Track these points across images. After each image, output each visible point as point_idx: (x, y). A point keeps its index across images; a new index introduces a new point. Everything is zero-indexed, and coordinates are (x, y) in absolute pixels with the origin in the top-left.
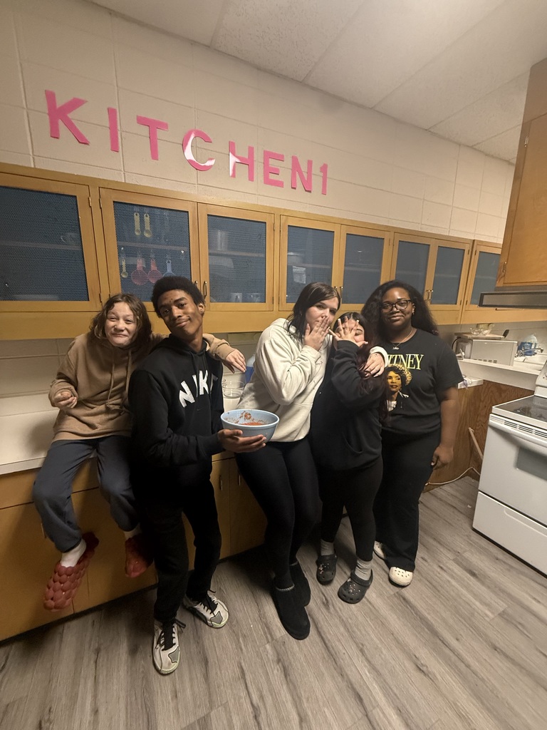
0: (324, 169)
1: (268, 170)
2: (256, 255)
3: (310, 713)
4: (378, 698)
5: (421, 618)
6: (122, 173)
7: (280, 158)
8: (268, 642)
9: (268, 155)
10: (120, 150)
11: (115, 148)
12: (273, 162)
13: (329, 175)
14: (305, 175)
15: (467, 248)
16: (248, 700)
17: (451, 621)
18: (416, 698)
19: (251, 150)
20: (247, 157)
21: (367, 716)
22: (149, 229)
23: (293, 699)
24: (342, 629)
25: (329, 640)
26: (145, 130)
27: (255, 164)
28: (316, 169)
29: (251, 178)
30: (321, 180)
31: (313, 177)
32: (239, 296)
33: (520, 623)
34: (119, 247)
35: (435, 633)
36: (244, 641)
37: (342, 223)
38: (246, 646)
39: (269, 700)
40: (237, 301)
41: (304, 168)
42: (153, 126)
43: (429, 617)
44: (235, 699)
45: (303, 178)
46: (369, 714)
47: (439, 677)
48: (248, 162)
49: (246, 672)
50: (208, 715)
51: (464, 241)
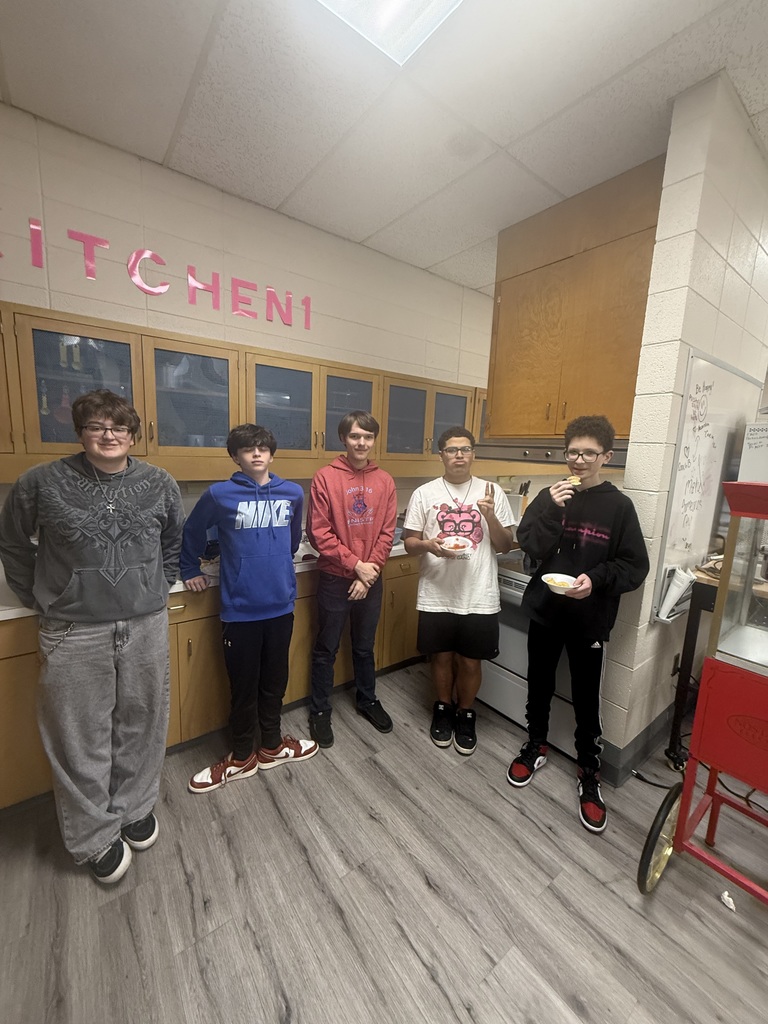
0: (306, 302)
1: (237, 300)
2: (216, 394)
3: (249, 870)
4: (323, 847)
5: (386, 776)
6: (47, 292)
7: (253, 287)
8: (214, 819)
9: (237, 284)
10: (45, 265)
11: (37, 262)
12: (243, 292)
13: (312, 308)
14: (284, 308)
15: (469, 396)
16: (182, 871)
17: (416, 775)
18: (362, 840)
19: (216, 277)
20: (210, 283)
21: (308, 862)
22: (78, 360)
23: (233, 861)
24: (301, 797)
25: (284, 808)
26: (79, 246)
27: (221, 292)
28: (297, 304)
29: (216, 305)
30: (303, 314)
31: (293, 310)
32: (199, 438)
33: (481, 767)
34: (39, 380)
35: (396, 786)
36: (186, 823)
37: (321, 364)
38: (187, 826)
39: (205, 868)
40: (197, 445)
41: (282, 300)
42: (89, 243)
43: (396, 774)
44: (166, 873)
45: (279, 309)
46: (312, 860)
47: (389, 820)
48: (213, 288)
49: (183, 848)
50: (133, 891)
51: (466, 389)
